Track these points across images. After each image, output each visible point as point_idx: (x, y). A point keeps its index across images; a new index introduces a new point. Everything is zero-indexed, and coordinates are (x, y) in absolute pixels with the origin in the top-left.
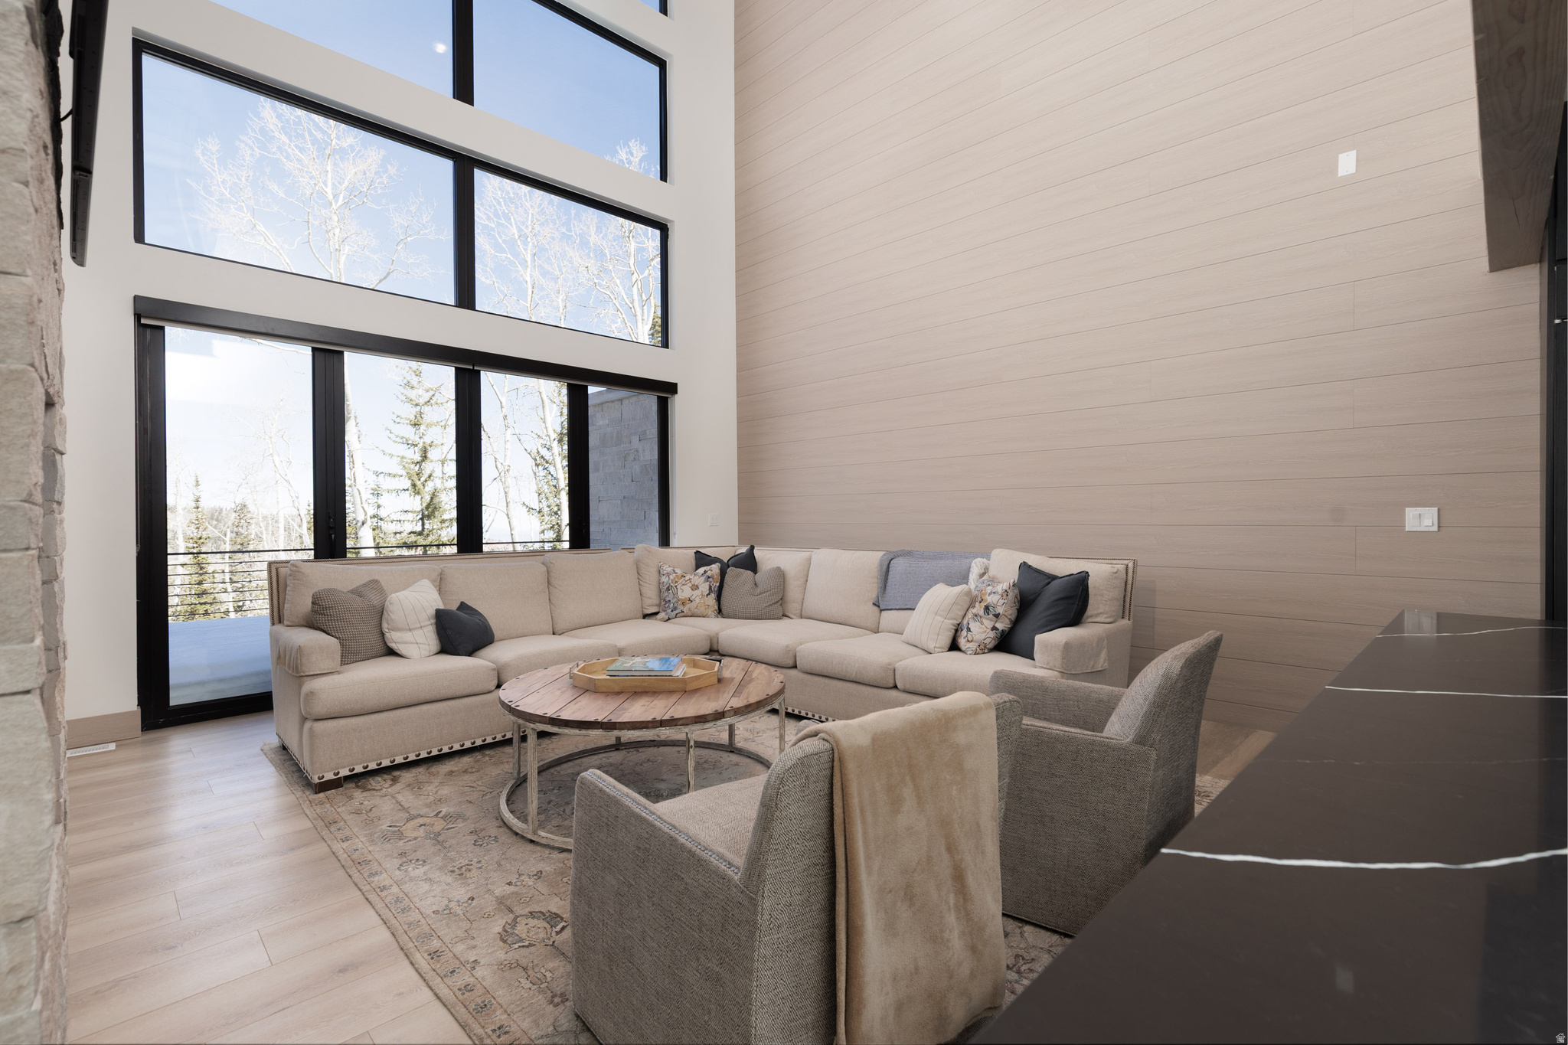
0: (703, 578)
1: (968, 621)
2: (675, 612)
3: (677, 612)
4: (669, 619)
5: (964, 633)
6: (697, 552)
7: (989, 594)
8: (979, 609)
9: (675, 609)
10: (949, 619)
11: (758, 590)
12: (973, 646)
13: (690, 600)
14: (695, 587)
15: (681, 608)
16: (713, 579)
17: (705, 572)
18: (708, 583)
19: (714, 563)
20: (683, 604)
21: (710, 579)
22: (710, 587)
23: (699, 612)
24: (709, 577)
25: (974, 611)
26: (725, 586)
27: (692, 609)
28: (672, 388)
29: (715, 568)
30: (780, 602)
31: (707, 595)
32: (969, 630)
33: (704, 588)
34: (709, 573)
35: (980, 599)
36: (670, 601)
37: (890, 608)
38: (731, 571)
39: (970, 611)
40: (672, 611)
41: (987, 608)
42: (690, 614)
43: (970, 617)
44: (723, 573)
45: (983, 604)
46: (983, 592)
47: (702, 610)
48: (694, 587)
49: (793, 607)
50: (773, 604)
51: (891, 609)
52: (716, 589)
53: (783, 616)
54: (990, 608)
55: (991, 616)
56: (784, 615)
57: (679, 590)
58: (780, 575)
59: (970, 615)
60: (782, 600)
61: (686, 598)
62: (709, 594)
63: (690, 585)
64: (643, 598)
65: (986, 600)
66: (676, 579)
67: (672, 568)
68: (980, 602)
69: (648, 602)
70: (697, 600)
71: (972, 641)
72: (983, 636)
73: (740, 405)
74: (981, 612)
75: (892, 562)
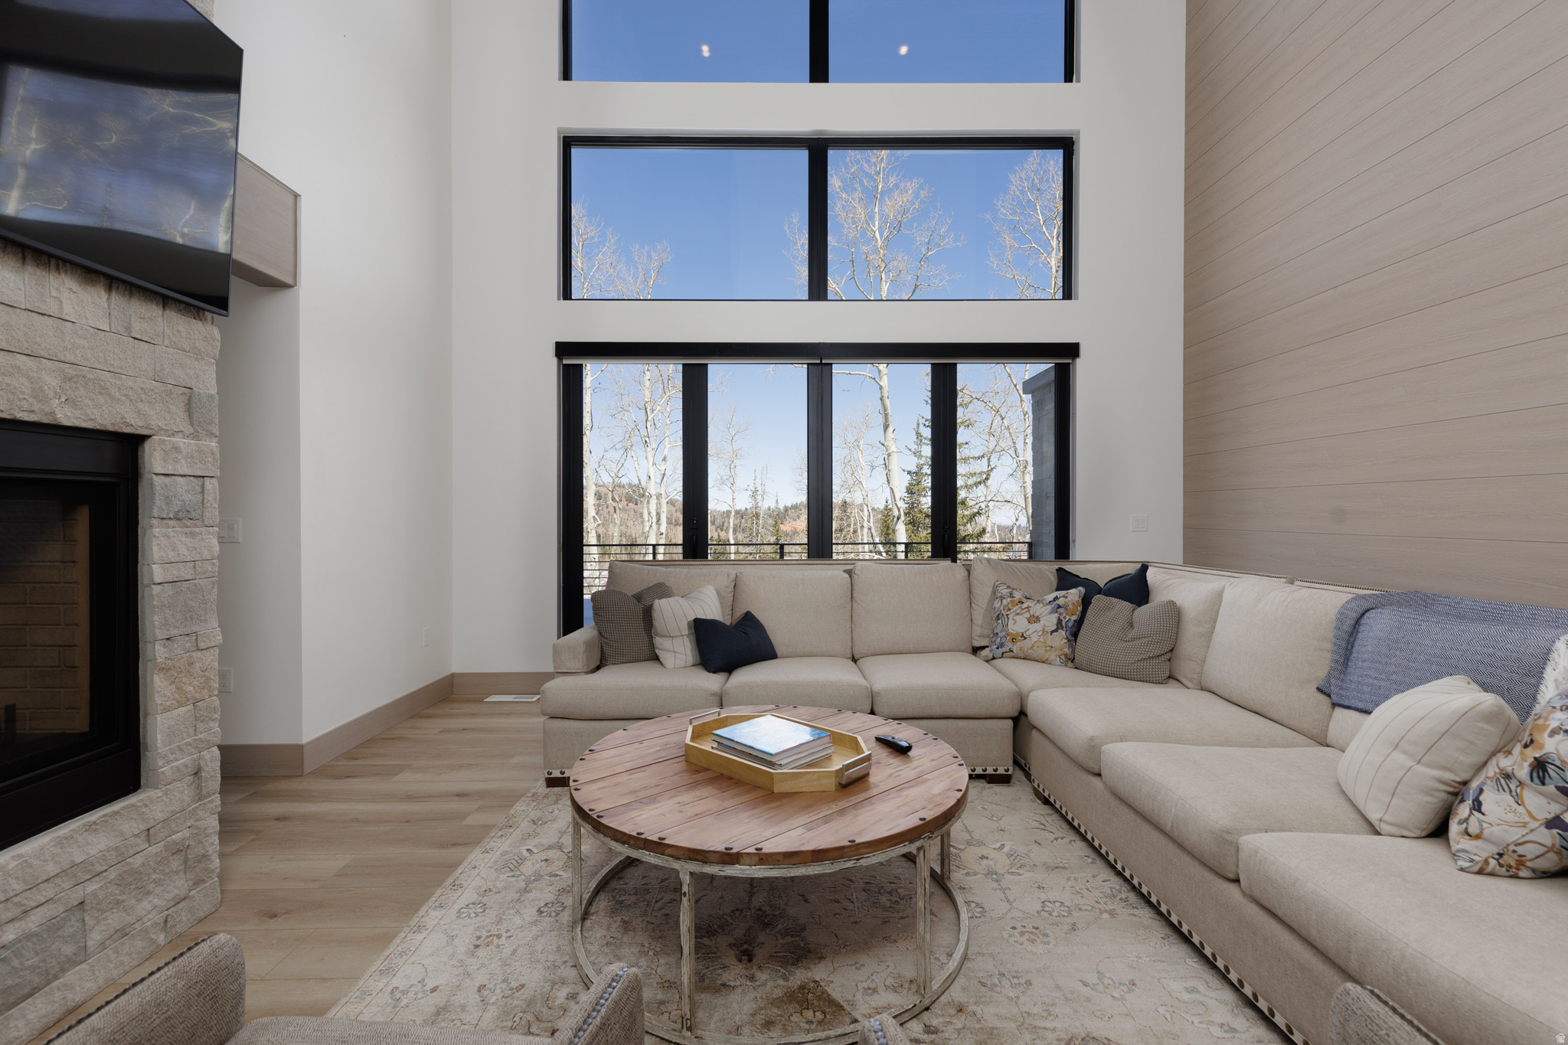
0: (1049, 607)
1: (1484, 783)
2: (1001, 650)
3: (1003, 650)
4: (994, 658)
5: (1464, 810)
6: (1060, 569)
7: (1553, 733)
8: (1519, 763)
9: (1001, 645)
10: (1429, 765)
11: (1132, 634)
12: (1480, 850)
13: (1023, 636)
14: (1034, 619)
15: (1009, 645)
16: (1066, 609)
17: (1056, 598)
18: (1057, 615)
19: (1075, 587)
20: (1013, 640)
21: (1061, 610)
22: (1059, 621)
23: (1035, 655)
24: (1059, 607)
25: (1505, 762)
26: (1086, 621)
27: (1026, 649)
28: (1071, 350)
29: (1075, 594)
30: (1167, 656)
31: (1052, 632)
32: (1477, 806)
33: (1050, 621)
34: (1061, 601)
35: (1526, 739)
36: (997, 634)
37: (1346, 703)
38: (1098, 600)
39: (1494, 761)
40: (998, 648)
41: (1540, 767)
42: (1022, 655)
43: (1491, 774)
44: (1086, 602)
45: (1533, 753)
46: (1540, 722)
47: (1039, 652)
48: (1032, 619)
49: (1186, 668)
50: (1150, 658)
51: (1348, 707)
52: (1070, 624)
53: (1169, 677)
54: (1551, 769)
55: (1550, 788)
56: (1171, 677)
57: (1010, 620)
58: (1174, 614)
59: (1491, 770)
60: (1171, 653)
61: (1017, 634)
62: (1056, 631)
63: (1027, 615)
64: (974, 626)
65: (1542, 746)
66: (1010, 606)
67: (1009, 590)
68: (1526, 746)
69: (977, 631)
70: (1035, 638)
71: (1478, 837)
72: (1516, 834)
73: (1187, 359)
74: (1523, 772)
75: (1367, 614)
